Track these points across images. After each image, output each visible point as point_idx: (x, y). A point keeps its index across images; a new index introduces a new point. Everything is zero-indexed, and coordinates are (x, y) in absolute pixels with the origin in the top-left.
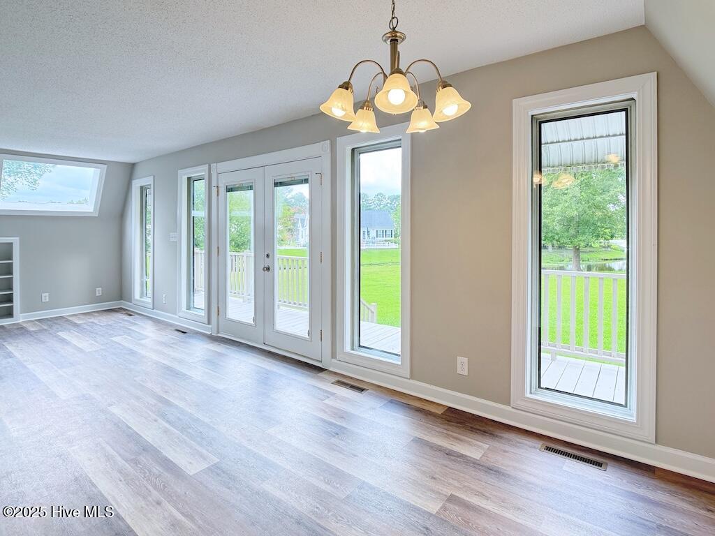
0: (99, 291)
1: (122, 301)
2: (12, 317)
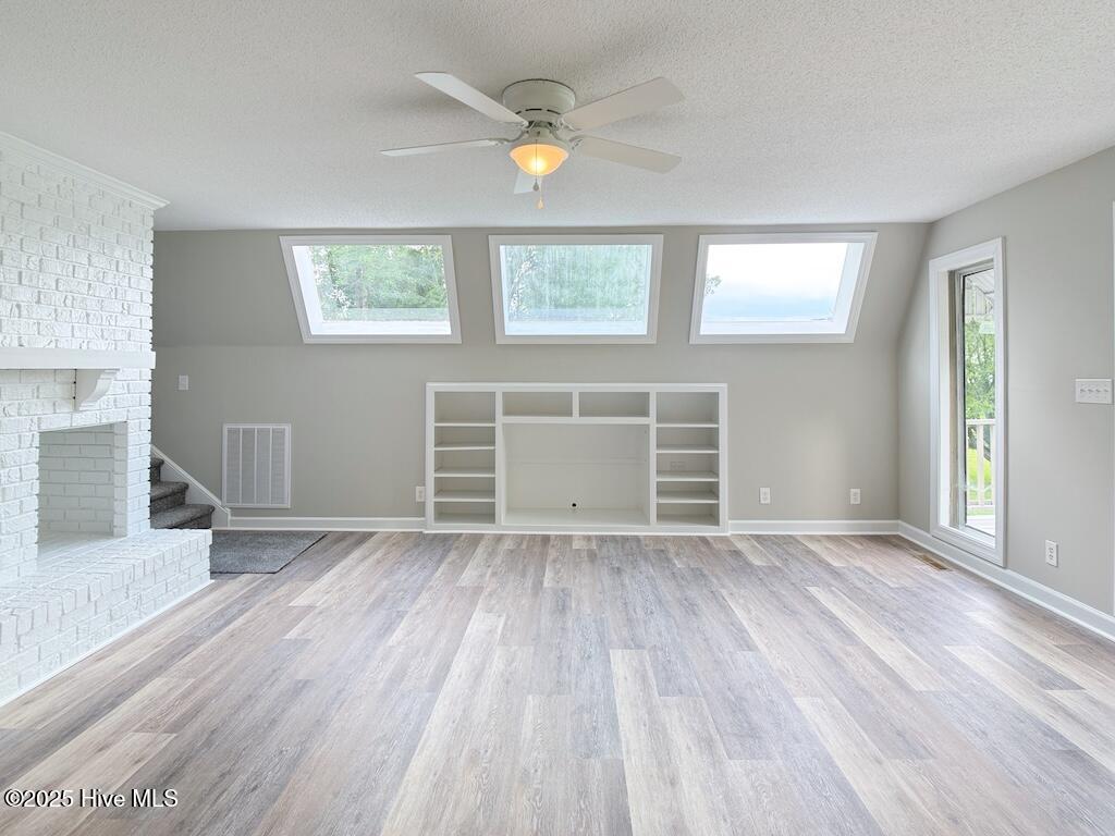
0: (855, 494)
1: (900, 522)
2: (718, 525)
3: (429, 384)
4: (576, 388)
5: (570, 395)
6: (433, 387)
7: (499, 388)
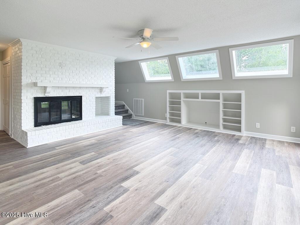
2: (241, 132)
3: (167, 91)
4: (200, 92)
5: (198, 94)
6: (168, 91)
7: (182, 92)
